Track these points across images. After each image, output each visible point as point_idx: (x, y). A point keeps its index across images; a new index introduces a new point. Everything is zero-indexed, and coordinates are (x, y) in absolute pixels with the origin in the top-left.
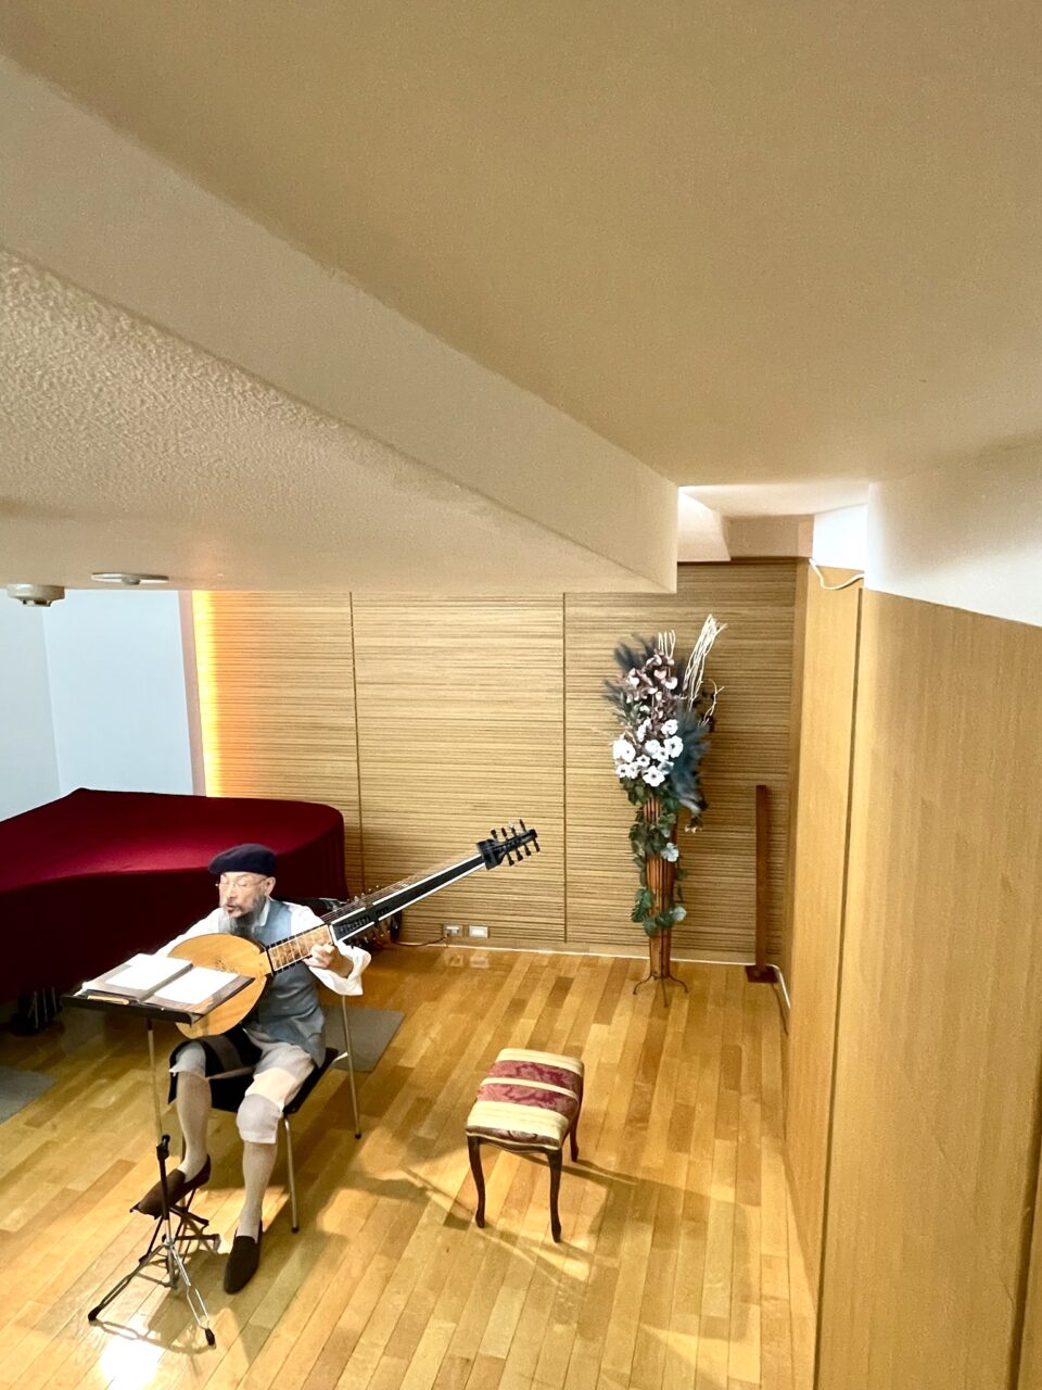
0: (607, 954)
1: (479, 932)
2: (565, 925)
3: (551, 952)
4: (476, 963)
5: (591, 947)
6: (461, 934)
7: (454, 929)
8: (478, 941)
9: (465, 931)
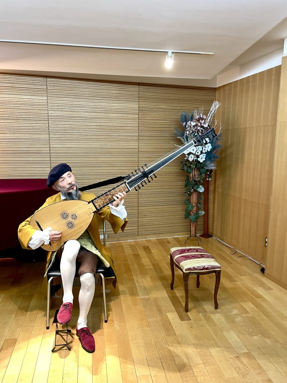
2: (138, 229)
5: (148, 236)
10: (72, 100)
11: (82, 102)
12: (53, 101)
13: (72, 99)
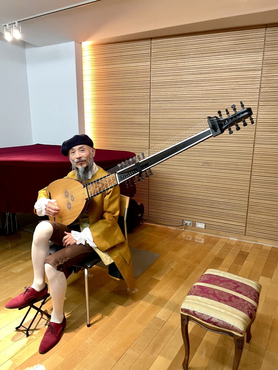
0: (268, 245)
1: (201, 225)
2: (246, 227)
3: (236, 240)
4: (198, 239)
5: (259, 240)
6: (191, 225)
7: (188, 223)
8: (200, 230)
9: (194, 225)
10: (176, 62)
11: (187, 63)
12: (156, 66)
13: (176, 60)
